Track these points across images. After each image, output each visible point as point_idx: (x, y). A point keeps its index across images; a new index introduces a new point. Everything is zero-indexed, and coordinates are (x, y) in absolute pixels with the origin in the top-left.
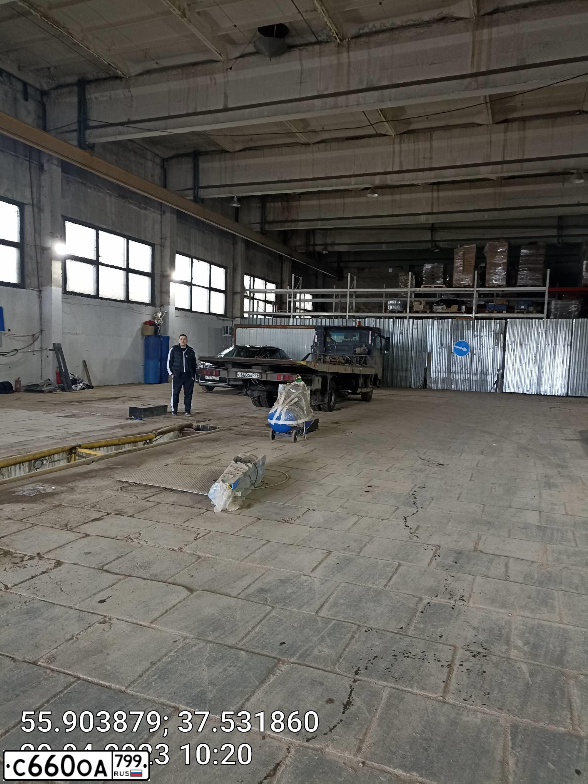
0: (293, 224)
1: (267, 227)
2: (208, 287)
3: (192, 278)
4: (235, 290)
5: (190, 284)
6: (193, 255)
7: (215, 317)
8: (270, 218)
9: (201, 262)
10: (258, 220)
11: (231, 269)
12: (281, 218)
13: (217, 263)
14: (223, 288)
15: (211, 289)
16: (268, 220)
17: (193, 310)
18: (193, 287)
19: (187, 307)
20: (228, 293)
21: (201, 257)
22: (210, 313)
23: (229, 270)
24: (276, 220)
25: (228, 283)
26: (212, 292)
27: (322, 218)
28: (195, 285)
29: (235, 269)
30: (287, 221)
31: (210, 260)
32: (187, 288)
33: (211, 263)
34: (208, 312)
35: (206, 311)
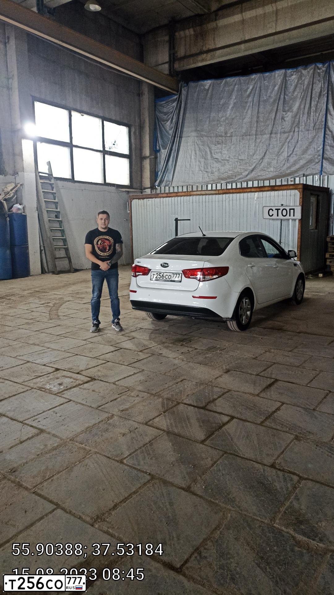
0: (209, 55)
1: (177, 66)
2: (102, 149)
3: (71, 138)
4: (143, 154)
5: (70, 145)
6: (71, 105)
7: (114, 188)
8: (181, 52)
9: (86, 116)
10: (167, 59)
11: (137, 127)
12: (194, 50)
13: (114, 118)
14: (126, 152)
15: (104, 152)
16: (179, 57)
17: (76, 179)
18: (74, 149)
19: (68, 176)
20: (134, 157)
21: (85, 109)
22: (105, 184)
23: (133, 130)
24: (188, 54)
25: (133, 146)
26: (106, 156)
27: (247, 39)
28: (77, 147)
29: (141, 128)
30: (201, 53)
31: (101, 115)
32: (66, 150)
33: (104, 119)
34: (103, 183)
35: (100, 180)
